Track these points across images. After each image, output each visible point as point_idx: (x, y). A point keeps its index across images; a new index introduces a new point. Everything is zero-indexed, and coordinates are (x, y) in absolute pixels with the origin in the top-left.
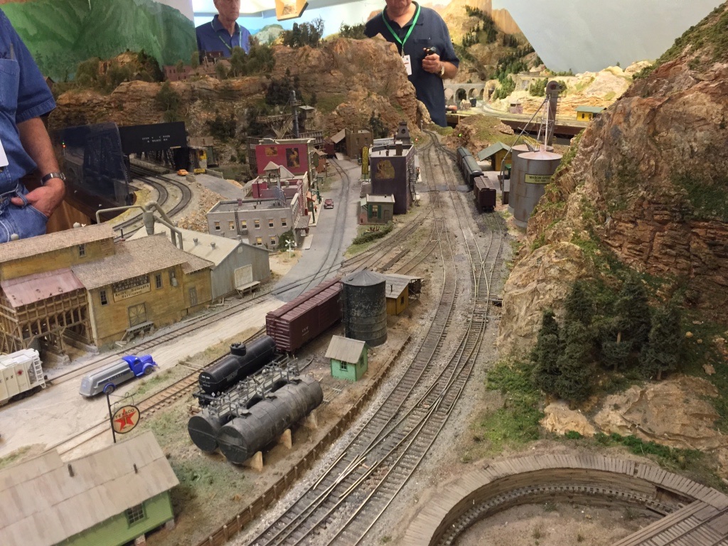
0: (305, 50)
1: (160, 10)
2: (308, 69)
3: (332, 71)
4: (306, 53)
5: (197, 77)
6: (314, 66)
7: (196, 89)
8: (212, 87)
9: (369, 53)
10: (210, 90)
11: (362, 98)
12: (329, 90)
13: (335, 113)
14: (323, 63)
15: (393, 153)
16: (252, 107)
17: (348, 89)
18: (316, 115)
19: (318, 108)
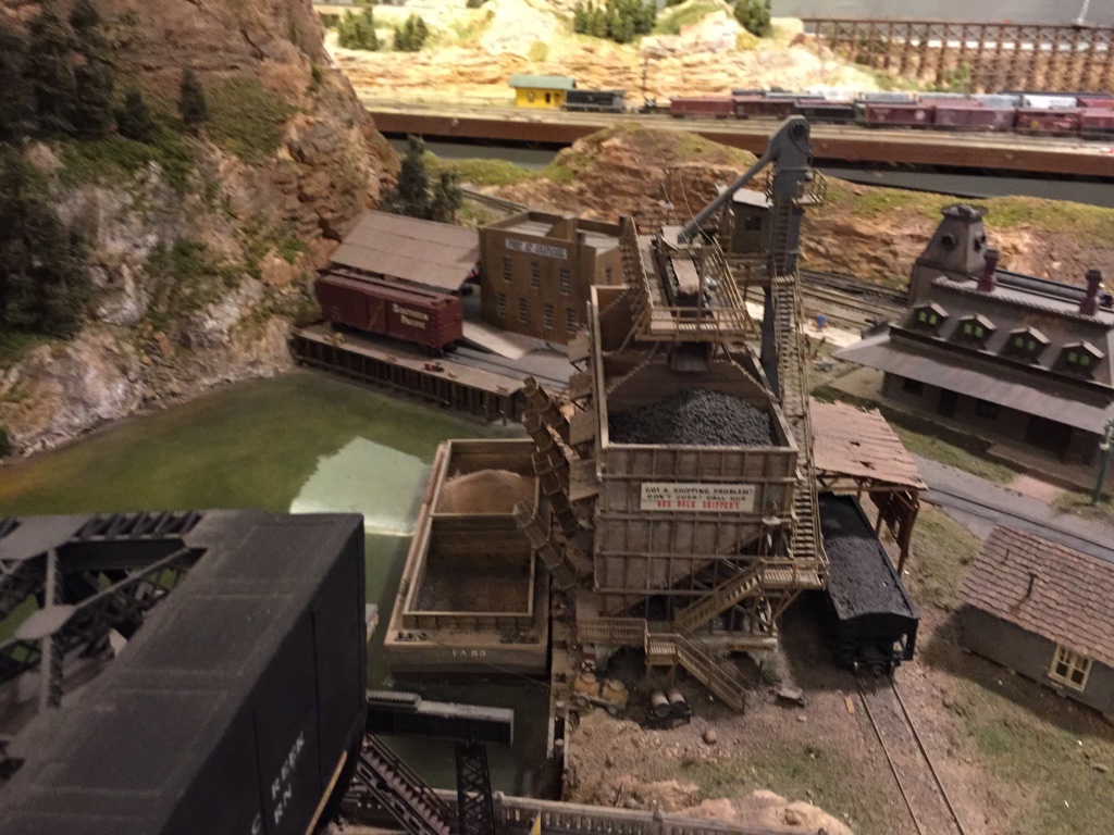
17: (255, 56)
18: (221, 168)
19: (212, 138)
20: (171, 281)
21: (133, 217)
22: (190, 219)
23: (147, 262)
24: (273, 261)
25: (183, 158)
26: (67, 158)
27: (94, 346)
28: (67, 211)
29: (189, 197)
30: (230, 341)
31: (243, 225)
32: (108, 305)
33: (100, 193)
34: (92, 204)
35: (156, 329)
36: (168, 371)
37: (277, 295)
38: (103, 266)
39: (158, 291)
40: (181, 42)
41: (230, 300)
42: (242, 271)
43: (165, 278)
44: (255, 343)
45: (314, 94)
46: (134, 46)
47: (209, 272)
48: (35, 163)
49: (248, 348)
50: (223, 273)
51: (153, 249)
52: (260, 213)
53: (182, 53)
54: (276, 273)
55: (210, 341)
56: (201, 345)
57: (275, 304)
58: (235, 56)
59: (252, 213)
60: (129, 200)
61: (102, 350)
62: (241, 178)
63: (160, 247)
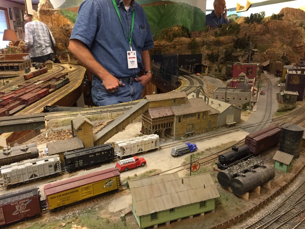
0: (254, 25)
1: (193, 9)
2: (254, 33)
3: (266, 34)
4: (255, 26)
5: (206, 36)
6: (258, 32)
7: (205, 41)
8: (212, 40)
9: (285, 26)
10: (211, 42)
11: (278, 47)
12: (263, 43)
13: (265, 53)
14: (262, 31)
15: (299, 72)
16: (227, 49)
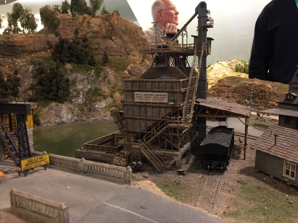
0: (85, 18)
3: (113, 38)
6: (97, 32)
12: (112, 54)
14: (104, 31)
17: (127, 54)
18: (109, 73)
19: (110, 67)
20: (91, 96)
21: (86, 81)
22: (99, 83)
23: (87, 92)
24: (117, 94)
25: (100, 70)
26: (73, 67)
27: (67, 106)
28: (71, 78)
29: (100, 78)
30: (101, 111)
31: (112, 86)
32: (75, 99)
33: (79, 75)
34: (77, 77)
35: (85, 106)
36: (84, 115)
37: (116, 103)
38: (76, 91)
39: (88, 98)
40: (109, 49)
41: (104, 101)
42: (108, 96)
43: (90, 95)
44: (107, 112)
45: (141, 64)
46: (98, 49)
47: (100, 95)
48: (66, 67)
49: (105, 113)
50: (103, 95)
51: (89, 89)
52: (117, 84)
53: (109, 52)
54: (117, 98)
55: (96, 110)
56: (94, 111)
57: (115, 105)
58: (122, 54)
59: (115, 84)
60: (85, 77)
61: (69, 108)
62: (114, 76)
63: (91, 89)
